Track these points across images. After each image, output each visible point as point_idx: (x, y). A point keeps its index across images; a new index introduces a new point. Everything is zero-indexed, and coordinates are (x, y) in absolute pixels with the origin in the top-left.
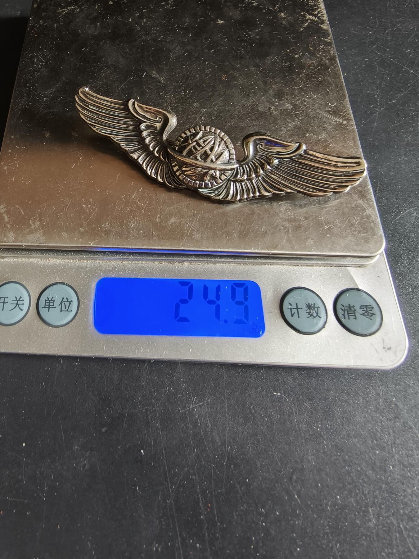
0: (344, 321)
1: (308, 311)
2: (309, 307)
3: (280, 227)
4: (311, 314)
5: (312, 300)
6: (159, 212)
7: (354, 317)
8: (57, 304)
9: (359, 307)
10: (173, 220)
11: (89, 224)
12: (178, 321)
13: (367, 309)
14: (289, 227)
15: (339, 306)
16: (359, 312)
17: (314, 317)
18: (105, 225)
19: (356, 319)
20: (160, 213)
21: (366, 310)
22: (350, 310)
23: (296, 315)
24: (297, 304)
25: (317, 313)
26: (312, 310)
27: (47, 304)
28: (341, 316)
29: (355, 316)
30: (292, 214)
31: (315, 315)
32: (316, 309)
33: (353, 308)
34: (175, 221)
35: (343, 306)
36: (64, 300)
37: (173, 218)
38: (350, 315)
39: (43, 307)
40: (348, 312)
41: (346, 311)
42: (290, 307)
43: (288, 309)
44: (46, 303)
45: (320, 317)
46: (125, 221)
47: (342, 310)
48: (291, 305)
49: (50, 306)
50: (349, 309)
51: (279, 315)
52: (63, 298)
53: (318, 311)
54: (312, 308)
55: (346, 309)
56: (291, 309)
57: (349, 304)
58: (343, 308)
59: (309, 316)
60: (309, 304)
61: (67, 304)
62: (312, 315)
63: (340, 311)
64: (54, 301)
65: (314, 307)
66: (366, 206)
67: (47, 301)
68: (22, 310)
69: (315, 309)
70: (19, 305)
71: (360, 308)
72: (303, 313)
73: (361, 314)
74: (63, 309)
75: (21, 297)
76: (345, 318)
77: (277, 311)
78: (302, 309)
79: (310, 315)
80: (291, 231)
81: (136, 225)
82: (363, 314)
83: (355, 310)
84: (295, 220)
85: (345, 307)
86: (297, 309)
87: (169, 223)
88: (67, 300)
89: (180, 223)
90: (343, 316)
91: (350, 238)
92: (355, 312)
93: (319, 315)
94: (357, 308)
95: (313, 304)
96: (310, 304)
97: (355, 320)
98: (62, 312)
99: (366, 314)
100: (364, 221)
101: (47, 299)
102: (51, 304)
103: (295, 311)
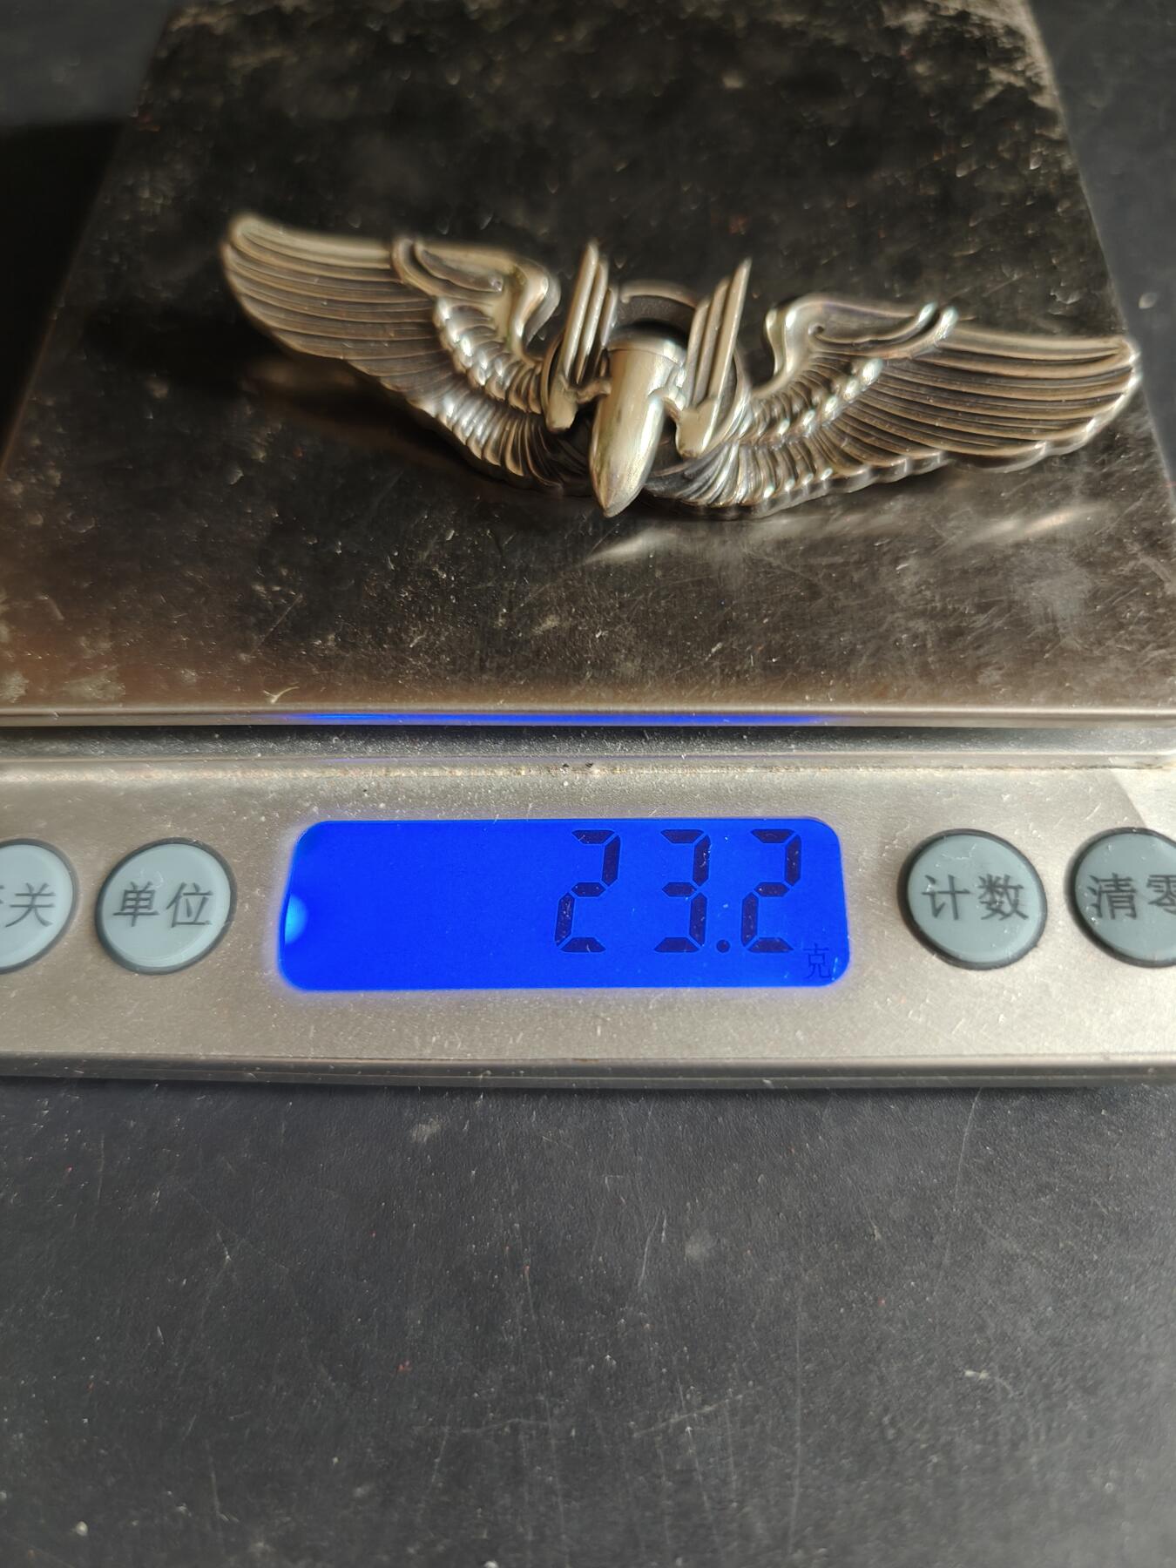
0: (1097, 923)
1: (988, 898)
2: (991, 885)
3: (899, 635)
4: (994, 906)
5: (1001, 865)
6: (506, 600)
7: (1129, 911)
8: (160, 901)
9: (1146, 881)
10: (549, 623)
11: (270, 642)
12: (566, 949)
13: (1169, 887)
14: (926, 633)
15: (1084, 883)
16: (1146, 894)
17: (1006, 916)
18: (325, 641)
19: (1134, 916)
20: (510, 602)
21: (1165, 889)
22: (1119, 893)
23: (948, 912)
24: (951, 879)
25: (1015, 904)
26: (1001, 894)
27: (129, 903)
28: (1088, 910)
29: (1133, 908)
30: (937, 598)
31: (1007, 908)
32: (1012, 892)
33: (1127, 885)
34: (555, 623)
35: (1096, 880)
36: (185, 891)
37: (552, 617)
38: (1115, 904)
39: (116, 914)
40: (1110, 898)
41: (1104, 896)
42: (930, 887)
43: (924, 894)
44: (125, 900)
45: (1024, 917)
46: (390, 630)
47: (1093, 891)
48: (933, 881)
49: (141, 911)
50: (1113, 889)
51: (895, 915)
52: (182, 886)
53: (1017, 895)
54: (1000, 890)
55: (1105, 889)
56: (932, 895)
57: (1115, 875)
58: (1096, 887)
59: (989, 912)
60: (990, 876)
61: (194, 901)
62: (997, 911)
63: (1088, 894)
64: (152, 892)
65: (1006, 887)
66: (1163, 573)
67: (131, 896)
68: (44, 923)
69: (1008, 895)
70: (39, 909)
71: (1149, 885)
72: (973, 907)
73: (1152, 903)
74: (181, 917)
75: (45, 886)
76: (1100, 915)
77: (889, 904)
78: (966, 892)
79: (993, 910)
80: (933, 647)
81: (426, 640)
82: (1158, 903)
83: (1133, 891)
84: (945, 616)
85: (1103, 884)
86: (953, 893)
87: (538, 631)
88: (194, 891)
89: (573, 629)
90: (1094, 910)
91: (1115, 662)
92: (1131, 898)
93: (1021, 909)
94: (1140, 883)
95: (1003, 876)
96: (994, 879)
97: (1130, 919)
98: (178, 928)
99: (1167, 901)
100: (1158, 614)
101: (130, 889)
102: (142, 903)
103: (947, 899)
